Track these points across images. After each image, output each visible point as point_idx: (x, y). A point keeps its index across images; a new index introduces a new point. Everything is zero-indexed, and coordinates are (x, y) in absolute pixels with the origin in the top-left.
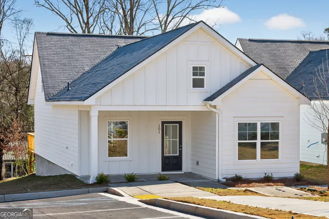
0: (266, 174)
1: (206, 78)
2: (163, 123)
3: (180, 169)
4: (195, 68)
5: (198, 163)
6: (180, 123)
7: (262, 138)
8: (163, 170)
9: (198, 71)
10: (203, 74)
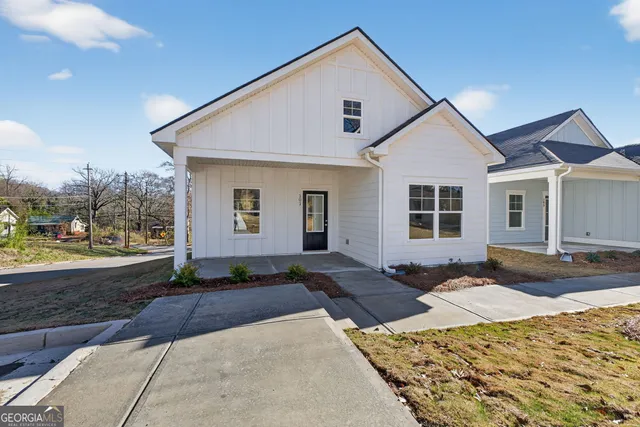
0: (451, 260)
1: (362, 119)
2: (305, 193)
3: (325, 248)
4: (347, 103)
5: (347, 242)
6: (326, 194)
7: (441, 208)
8: (304, 249)
9: (352, 108)
10: (358, 113)
